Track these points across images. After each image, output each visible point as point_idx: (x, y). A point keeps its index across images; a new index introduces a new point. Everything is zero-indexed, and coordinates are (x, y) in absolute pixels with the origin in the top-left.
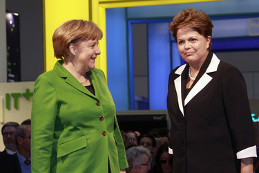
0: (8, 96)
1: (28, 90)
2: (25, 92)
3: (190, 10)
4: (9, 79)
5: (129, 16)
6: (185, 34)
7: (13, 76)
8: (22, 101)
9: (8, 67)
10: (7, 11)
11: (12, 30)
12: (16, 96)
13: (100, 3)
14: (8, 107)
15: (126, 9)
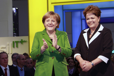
0: (14, 42)
1: (22, 40)
2: (21, 41)
3: (92, 6)
4: (14, 35)
5: (64, 9)
6: (90, 16)
7: (16, 34)
8: (19, 44)
9: (14, 30)
10: (13, 7)
11: (15, 15)
12: (17, 42)
13: (52, 3)
14: (14, 47)
15: (63, 6)
